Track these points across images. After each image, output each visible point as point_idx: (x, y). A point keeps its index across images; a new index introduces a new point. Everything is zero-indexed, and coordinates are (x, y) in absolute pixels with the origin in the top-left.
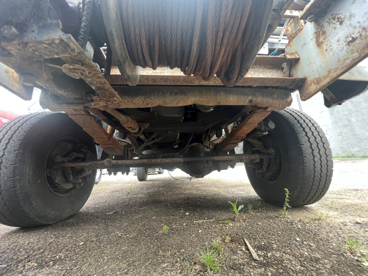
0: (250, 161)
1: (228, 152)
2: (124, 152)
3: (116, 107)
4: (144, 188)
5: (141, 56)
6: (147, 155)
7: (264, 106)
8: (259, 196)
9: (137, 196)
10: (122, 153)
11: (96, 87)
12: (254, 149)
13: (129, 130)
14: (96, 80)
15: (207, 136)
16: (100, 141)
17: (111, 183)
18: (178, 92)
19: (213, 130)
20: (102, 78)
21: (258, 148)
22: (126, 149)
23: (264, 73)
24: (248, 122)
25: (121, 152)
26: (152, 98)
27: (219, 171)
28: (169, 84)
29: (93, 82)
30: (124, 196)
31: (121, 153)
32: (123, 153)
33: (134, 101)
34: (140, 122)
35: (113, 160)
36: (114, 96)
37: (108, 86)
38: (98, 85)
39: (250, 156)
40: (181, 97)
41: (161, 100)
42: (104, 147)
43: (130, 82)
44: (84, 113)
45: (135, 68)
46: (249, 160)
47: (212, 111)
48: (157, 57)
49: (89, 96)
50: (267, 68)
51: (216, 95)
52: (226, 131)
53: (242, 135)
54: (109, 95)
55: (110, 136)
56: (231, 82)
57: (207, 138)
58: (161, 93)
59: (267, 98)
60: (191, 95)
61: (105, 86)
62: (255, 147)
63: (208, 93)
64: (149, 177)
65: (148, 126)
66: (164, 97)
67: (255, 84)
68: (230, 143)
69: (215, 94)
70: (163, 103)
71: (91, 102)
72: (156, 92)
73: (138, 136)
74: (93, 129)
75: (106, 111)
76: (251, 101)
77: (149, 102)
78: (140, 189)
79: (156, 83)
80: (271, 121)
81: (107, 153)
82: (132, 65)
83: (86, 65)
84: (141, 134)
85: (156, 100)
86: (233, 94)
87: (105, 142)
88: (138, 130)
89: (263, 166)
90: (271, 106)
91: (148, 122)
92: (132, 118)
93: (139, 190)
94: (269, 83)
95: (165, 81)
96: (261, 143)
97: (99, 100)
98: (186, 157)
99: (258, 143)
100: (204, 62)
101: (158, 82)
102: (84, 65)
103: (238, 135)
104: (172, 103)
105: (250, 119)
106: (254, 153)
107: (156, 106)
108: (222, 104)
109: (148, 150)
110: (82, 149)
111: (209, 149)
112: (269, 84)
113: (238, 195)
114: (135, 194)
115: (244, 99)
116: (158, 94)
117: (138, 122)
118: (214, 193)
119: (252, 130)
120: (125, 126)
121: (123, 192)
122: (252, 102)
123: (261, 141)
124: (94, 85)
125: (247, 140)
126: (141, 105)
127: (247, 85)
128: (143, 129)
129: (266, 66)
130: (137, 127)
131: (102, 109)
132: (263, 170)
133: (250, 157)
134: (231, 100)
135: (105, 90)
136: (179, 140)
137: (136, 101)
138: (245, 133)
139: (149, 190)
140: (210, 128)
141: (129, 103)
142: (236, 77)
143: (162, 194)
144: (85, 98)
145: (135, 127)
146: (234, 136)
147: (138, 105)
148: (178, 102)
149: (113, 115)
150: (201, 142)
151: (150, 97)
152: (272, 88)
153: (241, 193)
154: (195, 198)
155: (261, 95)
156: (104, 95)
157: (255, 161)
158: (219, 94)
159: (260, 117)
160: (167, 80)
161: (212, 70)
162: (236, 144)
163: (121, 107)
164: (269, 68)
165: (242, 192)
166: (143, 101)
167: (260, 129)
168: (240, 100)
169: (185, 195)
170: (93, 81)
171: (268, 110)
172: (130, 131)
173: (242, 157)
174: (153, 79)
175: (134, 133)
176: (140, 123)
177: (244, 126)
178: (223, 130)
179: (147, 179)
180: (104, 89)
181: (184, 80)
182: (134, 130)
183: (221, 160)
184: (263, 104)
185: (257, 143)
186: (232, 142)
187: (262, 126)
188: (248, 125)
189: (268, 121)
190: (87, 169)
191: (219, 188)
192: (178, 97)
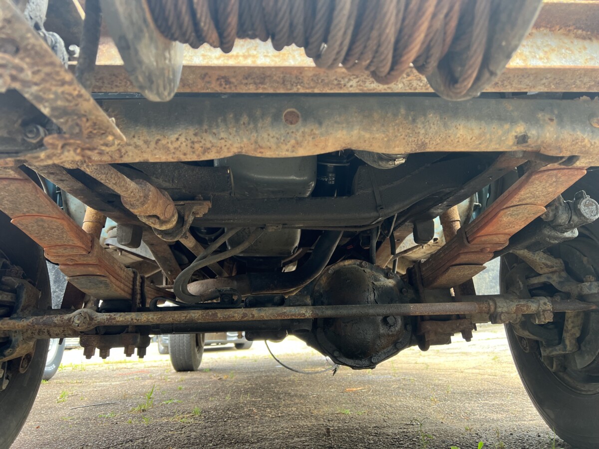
0: (523, 319)
1: (452, 290)
2: (131, 286)
3: (110, 159)
4: (190, 394)
5: (186, 19)
6: (201, 296)
7: (567, 154)
8: (551, 427)
9: (171, 419)
10: (126, 289)
11: (53, 109)
12: (535, 281)
13: (149, 222)
14: (54, 89)
15: (384, 238)
16: (62, 256)
17: (91, 379)
18: (298, 113)
19: (404, 221)
20: (70, 83)
21: (549, 278)
22: (138, 278)
23: (563, 51)
24: (515, 201)
25: (122, 286)
26: (219, 133)
27: (424, 347)
28: (271, 91)
29: (46, 96)
30: (130, 419)
31: (124, 290)
32: (130, 291)
33: (164, 142)
34: (181, 197)
35: (99, 310)
36: (105, 131)
37: (89, 104)
38: (60, 103)
39: (523, 302)
40: (306, 130)
41: (245, 140)
42: (72, 274)
43: (155, 92)
44: (17, 176)
45: (167, 48)
46: (520, 316)
47: (402, 164)
48: (233, 20)
49: (31, 132)
50: (573, 35)
51: (414, 121)
52: (447, 223)
53: (496, 239)
54: (90, 130)
55: (92, 241)
56: (458, 91)
57: (386, 245)
58: (245, 119)
59: (574, 129)
60: (336, 122)
61: (80, 105)
62: (540, 275)
63: (389, 115)
64: (207, 359)
65: (207, 211)
66: (256, 129)
67: (534, 87)
68: (457, 261)
69: (410, 118)
70: (253, 146)
71: (36, 148)
72: (231, 116)
73: (176, 240)
74: (42, 220)
75: (82, 169)
76: (522, 139)
77: (209, 145)
78: (179, 398)
79: (230, 88)
80: (588, 197)
81: (82, 290)
82: (161, 40)
83: (26, 50)
84: (185, 234)
85: (231, 137)
86: (467, 117)
87: (77, 258)
88: (174, 223)
89: (565, 334)
90: (587, 153)
91: (206, 199)
92: (160, 188)
93: (176, 401)
94: (578, 82)
95: (258, 81)
96: (557, 263)
97: (63, 147)
98: (322, 304)
99: (549, 263)
100: (375, 34)
101: (236, 86)
102: (21, 52)
103: (483, 239)
104: (278, 147)
105: (522, 192)
106: (533, 293)
107: (230, 155)
108: (431, 148)
109: (206, 281)
110: (8, 278)
111: (390, 280)
112: (580, 87)
113: (486, 425)
114: (164, 415)
115: (500, 132)
116: (237, 120)
117: (177, 197)
118: (409, 415)
119: (527, 223)
120: (135, 211)
121: (126, 408)
122: (527, 142)
123: (556, 257)
124: (47, 104)
125: (511, 252)
126: (185, 154)
127: (511, 90)
128: (190, 219)
129: (569, 31)
130: (173, 216)
131: (68, 166)
132: (565, 347)
133: (523, 306)
134: (458, 135)
135: (80, 116)
136: (301, 250)
137: (172, 143)
138: (505, 234)
139: (207, 400)
140: (394, 216)
141: (148, 147)
142: (475, 75)
143: (246, 415)
144: (19, 138)
145: (168, 215)
146: (469, 242)
147: (178, 153)
148: (297, 143)
149: (102, 182)
150: (368, 257)
151: (214, 131)
152: (588, 98)
153: (495, 416)
154: (348, 431)
155: (555, 121)
156: (77, 130)
157: (539, 319)
158: (422, 119)
159: (551, 184)
160: (264, 78)
161: (401, 56)
162: (479, 266)
163: (127, 160)
164: (577, 37)
165: (500, 416)
166: (193, 142)
167: (552, 221)
168: (488, 136)
169: (317, 419)
170: (44, 93)
171: (578, 164)
172: (152, 226)
173: (495, 308)
174: (223, 78)
175: (165, 233)
176: (182, 203)
177: (502, 212)
178: (437, 221)
179: (201, 366)
180: (77, 114)
181: (315, 79)
182: (163, 222)
183: (430, 316)
184: (560, 149)
185: (543, 261)
186: (463, 258)
187: (560, 212)
188: (514, 208)
189: (580, 198)
190: (21, 338)
191: (425, 398)
192: (297, 130)
